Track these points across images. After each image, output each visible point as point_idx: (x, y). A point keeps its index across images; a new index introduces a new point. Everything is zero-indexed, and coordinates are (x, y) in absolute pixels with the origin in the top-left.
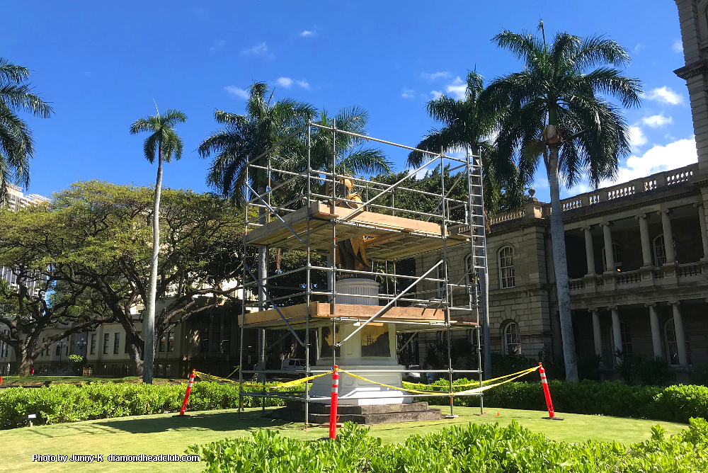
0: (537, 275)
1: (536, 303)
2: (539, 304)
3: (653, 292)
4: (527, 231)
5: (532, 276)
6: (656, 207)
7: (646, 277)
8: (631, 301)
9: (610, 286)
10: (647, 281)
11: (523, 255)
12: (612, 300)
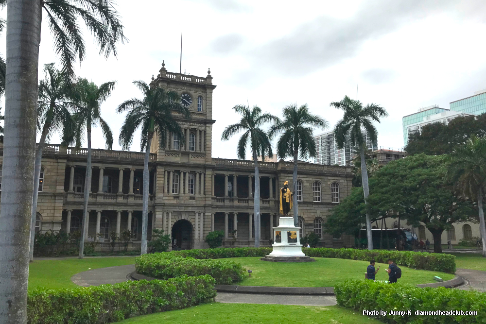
0: (63, 187)
1: (59, 204)
2: (62, 205)
3: (122, 205)
4: (59, 161)
5: (58, 187)
6: (130, 167)
7: (120, 198)
8: (110, 208)
9: (100, 200)
10: (120, 200)
11: (53, 174)
12: (100, 206)
